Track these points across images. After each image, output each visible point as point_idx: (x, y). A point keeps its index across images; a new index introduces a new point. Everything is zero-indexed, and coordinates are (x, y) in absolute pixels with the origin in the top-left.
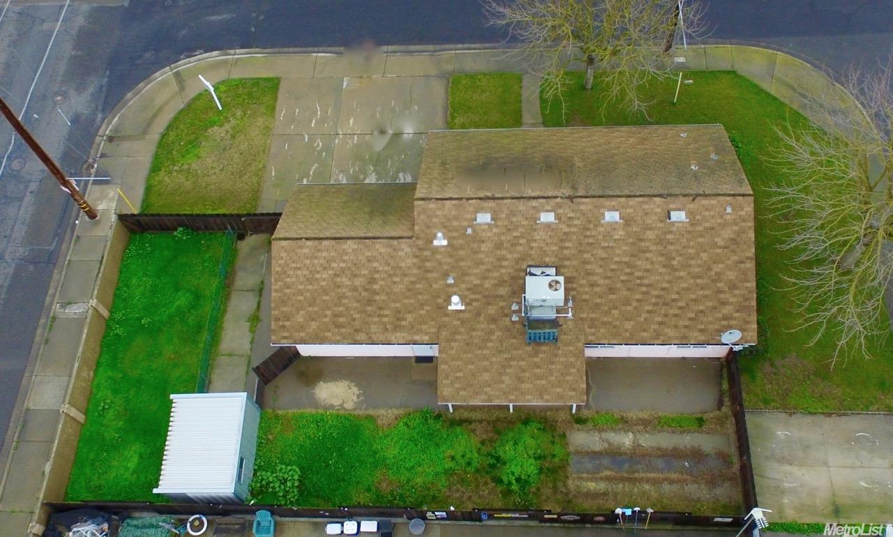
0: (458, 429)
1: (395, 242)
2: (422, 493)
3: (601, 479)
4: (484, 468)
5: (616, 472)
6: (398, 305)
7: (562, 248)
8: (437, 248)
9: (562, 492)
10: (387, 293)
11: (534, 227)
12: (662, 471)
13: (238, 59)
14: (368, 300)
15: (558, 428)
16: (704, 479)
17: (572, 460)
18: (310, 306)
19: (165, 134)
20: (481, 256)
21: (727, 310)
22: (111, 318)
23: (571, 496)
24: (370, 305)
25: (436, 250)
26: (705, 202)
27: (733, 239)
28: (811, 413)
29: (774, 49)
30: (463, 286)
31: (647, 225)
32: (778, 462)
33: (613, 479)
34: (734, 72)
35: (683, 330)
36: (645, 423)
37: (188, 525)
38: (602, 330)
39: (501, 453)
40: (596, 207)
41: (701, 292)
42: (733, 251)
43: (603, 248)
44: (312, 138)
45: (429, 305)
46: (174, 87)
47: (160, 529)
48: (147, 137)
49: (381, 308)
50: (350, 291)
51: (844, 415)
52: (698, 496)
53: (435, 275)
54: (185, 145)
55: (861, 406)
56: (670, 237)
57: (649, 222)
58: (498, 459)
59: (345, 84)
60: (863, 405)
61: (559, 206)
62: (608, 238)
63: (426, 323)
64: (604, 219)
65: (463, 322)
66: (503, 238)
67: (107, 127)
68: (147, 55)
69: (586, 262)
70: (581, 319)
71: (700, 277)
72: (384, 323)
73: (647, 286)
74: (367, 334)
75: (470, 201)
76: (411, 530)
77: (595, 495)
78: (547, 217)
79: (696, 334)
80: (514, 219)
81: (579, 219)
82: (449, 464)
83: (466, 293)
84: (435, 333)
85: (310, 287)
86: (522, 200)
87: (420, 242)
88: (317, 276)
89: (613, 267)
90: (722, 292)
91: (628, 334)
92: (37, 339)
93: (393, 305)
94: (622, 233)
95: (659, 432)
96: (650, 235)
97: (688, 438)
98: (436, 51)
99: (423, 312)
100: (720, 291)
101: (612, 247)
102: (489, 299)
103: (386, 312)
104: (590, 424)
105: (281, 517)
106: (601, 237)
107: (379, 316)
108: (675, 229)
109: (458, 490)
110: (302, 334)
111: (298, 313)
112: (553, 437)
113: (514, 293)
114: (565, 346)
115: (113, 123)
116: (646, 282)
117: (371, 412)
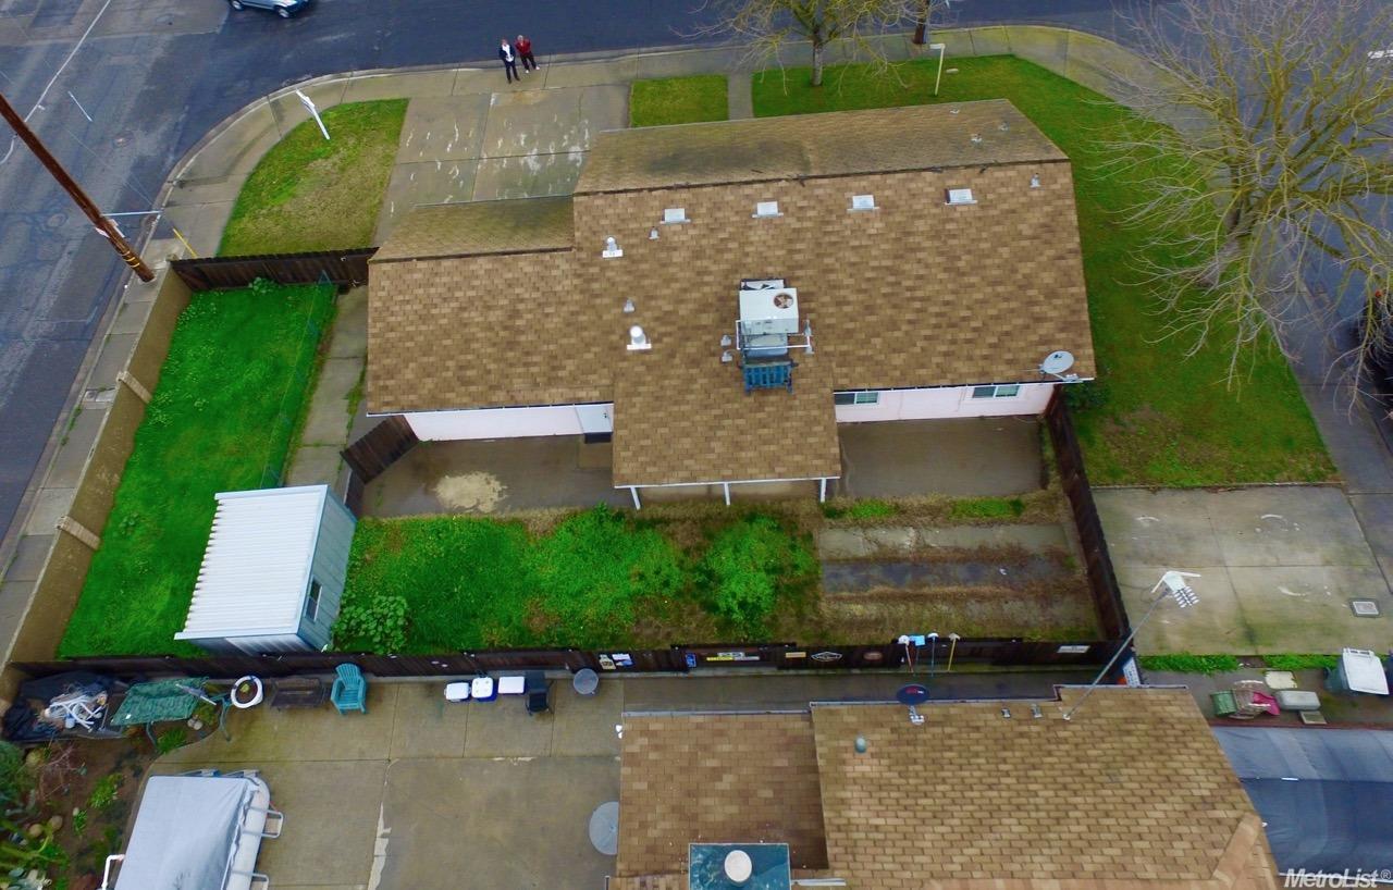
0: (649, 532)
1: (547, 257)
2: (595, 631)
3: (871, 598)
4: (689, 590)
5: (893, 587)
6: (552, 347)
7: (791, 252)
8: (608, 261)
9: (811, 620)
10: (536, 331)
11: (750, 224)
12: (965, 582)
13: (355, 80)
14: (508, 343)
15: (800, 526)
16: (1032, 592)
17: (823, 572)
18: (424, 355)
19: (254, 174)
20: (672, 270)
21: (1045, 329)
22: (154, 403)
23: (826, 626)
24: (511, 350)
25: (606, 265)
26: (999, 174)
27: (1043, 226)
28: (1186, 489)
29: (1064, 27)
30: (648, 314)
31: (916, 211)
32: (1145, 563)
33: (888, 598)
34: (1012, 56)
35: (981, 363)
36: (934, 512)
37: (233, 692)
38: (859, 369)
39: (714, 566)
40: (838, 190)
41: (1005, 305)
42: (1046, 242)
43: (854, 248)
44: (447, 164)
45: (598, 345)
46: (270, 118)
47: (182, 698)
48: (231, 178)
49: (527, 354)
50: (482, 331)
51: (1237, 488)
52: (1026, 618)
53: (606, 301)
54: (278, 184)
55: (1262, 475)
56: (950, 226)
57: (919, 207)
58: (710, 574)
59: (493, 100)
60: (1265, 473)
61: (784, 192)
62: (859, 233)
63: (595, 372)
64: (852, 207)
65: (649, 368)
66: (704, 242)
67: (179, 171)
68: (240, 85)
69: (829, 270)
70: (826, 354)
71: (1000, 283)
72: (532, 374)
73: (922, 299)
74: (508, 392)
75: (654, 193)
76: (577, 687)
77: (862, 624)
78: (768, 209)
79: (1002, 367)
80: (719, 215)
81: (814, 208)
82: (635, 586)
83: (652, 324)
84: (608, 386)
85: (423, 328)
86: (730, 186)
87: (583, 255)
88: (434, 311)
89: (869, 274)
90: (1036, 303)
91: (898, 373)
92: (53, 439)
93: (545, 347)
94: (879, 225)
95: (955, 526)
96: (921, 225)
97: (1001, 531)
98: (613, 57)
99: (589, 356)
100: (1032, 302)
101: (866, 247)
102: (687, 332)
103: (535, 359)
104: (849, 517)
105: (378, 676)
106: (848, 233)
107: (526, 365)
108: (957, 215)
109: (650, 624)
110: (412, 397)
111: (407, 367)
112: (794, 539)
113: (723, 321)
114: (804, 393)
115: (188, 165)
116: (919, 294)
117: (519, 514)
